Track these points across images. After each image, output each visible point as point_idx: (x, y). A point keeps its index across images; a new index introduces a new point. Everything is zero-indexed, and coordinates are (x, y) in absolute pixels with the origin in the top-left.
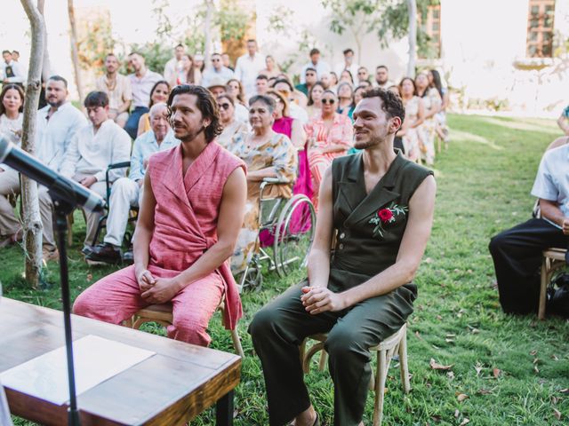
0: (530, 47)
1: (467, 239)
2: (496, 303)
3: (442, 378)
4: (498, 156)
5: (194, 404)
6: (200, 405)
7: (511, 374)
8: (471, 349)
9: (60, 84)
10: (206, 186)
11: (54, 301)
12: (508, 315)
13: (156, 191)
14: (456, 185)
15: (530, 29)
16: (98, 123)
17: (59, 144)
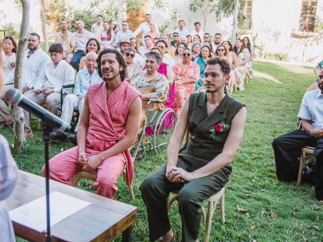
0: (301, 25)
1: (261, 137)
2: (274, 175)
3: (243, 216)
4: (280, 88)
5: (112, 234)
6: (115, 234)
7: (280, 216)
8: (259, 200)
9: (35, 38)
10: (119, 106)
11: (30, 162)
12: (281, 181)
13: (91, 107)
14: (255, 104)
15: (302, 15)
16: (56, 62)
17: (34, 72)
